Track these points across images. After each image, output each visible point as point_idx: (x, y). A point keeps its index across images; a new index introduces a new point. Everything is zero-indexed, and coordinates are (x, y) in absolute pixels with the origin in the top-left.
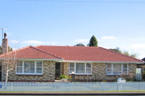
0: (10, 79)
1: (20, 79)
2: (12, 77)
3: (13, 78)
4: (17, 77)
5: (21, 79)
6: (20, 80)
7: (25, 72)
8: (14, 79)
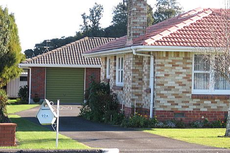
0: (176, 107)
1: (205, 107)
2: (182, 102)
3: (184, 104)
4: (195, 101)
5: (209, 107)
6: (206, 110)
7: (217, 88)
8: (188, 107)
